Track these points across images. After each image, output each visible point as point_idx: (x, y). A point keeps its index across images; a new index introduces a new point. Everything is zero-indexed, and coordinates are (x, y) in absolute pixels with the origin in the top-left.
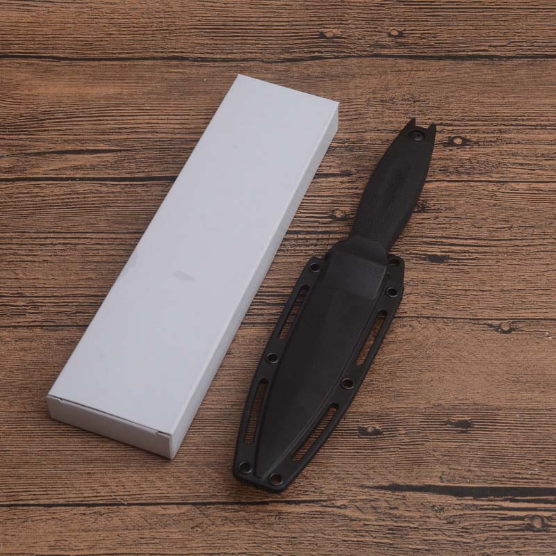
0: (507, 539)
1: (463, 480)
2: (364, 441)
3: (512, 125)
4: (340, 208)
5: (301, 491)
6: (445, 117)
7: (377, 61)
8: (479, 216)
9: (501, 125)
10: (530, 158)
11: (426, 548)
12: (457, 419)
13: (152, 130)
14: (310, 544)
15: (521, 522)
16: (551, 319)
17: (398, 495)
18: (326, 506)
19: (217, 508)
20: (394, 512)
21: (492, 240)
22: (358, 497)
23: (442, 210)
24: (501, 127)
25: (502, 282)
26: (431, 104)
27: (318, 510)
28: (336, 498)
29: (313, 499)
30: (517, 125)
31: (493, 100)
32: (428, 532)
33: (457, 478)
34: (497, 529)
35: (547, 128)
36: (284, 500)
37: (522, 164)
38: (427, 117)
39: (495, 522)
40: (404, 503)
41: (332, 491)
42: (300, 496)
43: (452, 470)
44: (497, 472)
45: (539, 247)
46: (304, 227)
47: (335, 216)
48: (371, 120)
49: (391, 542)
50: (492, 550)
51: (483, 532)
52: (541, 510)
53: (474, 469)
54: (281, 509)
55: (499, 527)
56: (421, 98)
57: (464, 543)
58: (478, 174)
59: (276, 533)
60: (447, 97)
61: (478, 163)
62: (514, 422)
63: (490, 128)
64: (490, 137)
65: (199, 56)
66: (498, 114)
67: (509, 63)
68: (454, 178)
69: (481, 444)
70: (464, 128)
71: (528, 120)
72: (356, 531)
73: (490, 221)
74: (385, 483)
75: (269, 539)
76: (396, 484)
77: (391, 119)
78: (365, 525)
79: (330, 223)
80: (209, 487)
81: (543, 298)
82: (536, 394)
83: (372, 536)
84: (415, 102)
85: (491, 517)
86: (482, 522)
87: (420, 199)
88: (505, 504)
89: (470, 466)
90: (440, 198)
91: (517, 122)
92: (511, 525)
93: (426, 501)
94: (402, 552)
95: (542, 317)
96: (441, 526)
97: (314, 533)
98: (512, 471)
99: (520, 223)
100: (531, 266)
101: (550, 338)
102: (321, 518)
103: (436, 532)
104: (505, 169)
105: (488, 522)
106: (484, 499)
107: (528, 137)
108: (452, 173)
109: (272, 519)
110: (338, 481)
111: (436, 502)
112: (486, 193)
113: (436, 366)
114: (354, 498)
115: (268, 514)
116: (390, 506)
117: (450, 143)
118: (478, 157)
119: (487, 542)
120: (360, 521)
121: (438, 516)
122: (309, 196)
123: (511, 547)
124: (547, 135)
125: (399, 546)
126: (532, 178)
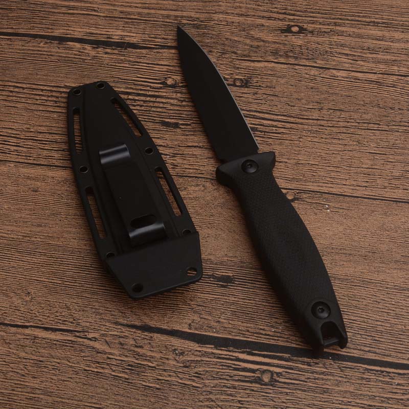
0: (235, 388)
1: (209, 329)
3: (348, 20)
4: (173, 77)
5: (60, 320)
6: (289, 8)
8: (295, 96)
9: (338, 18)
10: (356, 50)
11: (158, 386)
12: (221, 274)
14: (53, 369)
15: (253, 375)
16: (334, 194)
18: (78, 337)
20: (139, 350)
21: (301, 118)
22: (111, 333)
23: (262, 87)
24: (336, 21)
25: (298, 156)
27: (70, 339)
28: (90, 331)
29: (69, 328)
30: (352, 20)
32: (163, 373)
33: (205, 327)
34: (228, 378)
35: (379, 25)
36: (43, 326)
37: (347, 55)
38: (274, 6)
39: (228, 371)
40: (150, 343)
41: (88, 324)
42: (59, 324)
43: (202, 320)
44: (242, 326)
45: (342, 129)
46: (136, 89)
47: (166, 83)
48: (223, 4)
49: (127, 377)
50: (218, 396)
51: (214, 378)
52: (274, 366)
53: (223, 320)
54: (38, 333)
55: (231, 377)
57: (193, 386)
58: (305, 59)
59: (27, 355)
61: (307, 50)
63: (327, 20)
64: (324, 28)
66: (338, 10)
68: (282, 60)
69: (236, 299)
70: (304, 18)
71: (364, 17)
72: (98, 363)
73: (303, 101)
74: (137, 323)
75: (19, 360)
76: (148, 325)
77: (241, 5)
78: (108, 358)
79: (161, 88)
81: (333, 174)
83: (112, 369)
85: (225, 366)
86: (215, 370)
87: (245, 76)
88: (242, 356)
89: (220, 318)
90: (264, 77)
91: (353, 18)
92: (242, 376)
93: (170, 344)
94: (134, 388)
95: (326, 191)
96: (176, 368)
97: (60, 359)
98: (258, 326)
99: (330, 106)
100: (329, 145)
101: (328, 210)
102: (71, 347)
103: (170, 373)
104: (330, 57)
105: (221, 370)
106: (223, 348)
107: (360, 31)
108: (281, 56)
109: (27, 342)
110: (96, 315)
111: (178, 346)
112: (307, 76)
113: (215, 224)
114: (106, 333)
115: (25, 337)
116: (136, 344)
117: (288, 30)
118: (309, 45)
119: (214, 389)
120: (105, 354)
121: (177, 359)
122: (148, 64)
123: (236, 396)
124: (377, 32)
125: (134, 381)
126: (353, 67)
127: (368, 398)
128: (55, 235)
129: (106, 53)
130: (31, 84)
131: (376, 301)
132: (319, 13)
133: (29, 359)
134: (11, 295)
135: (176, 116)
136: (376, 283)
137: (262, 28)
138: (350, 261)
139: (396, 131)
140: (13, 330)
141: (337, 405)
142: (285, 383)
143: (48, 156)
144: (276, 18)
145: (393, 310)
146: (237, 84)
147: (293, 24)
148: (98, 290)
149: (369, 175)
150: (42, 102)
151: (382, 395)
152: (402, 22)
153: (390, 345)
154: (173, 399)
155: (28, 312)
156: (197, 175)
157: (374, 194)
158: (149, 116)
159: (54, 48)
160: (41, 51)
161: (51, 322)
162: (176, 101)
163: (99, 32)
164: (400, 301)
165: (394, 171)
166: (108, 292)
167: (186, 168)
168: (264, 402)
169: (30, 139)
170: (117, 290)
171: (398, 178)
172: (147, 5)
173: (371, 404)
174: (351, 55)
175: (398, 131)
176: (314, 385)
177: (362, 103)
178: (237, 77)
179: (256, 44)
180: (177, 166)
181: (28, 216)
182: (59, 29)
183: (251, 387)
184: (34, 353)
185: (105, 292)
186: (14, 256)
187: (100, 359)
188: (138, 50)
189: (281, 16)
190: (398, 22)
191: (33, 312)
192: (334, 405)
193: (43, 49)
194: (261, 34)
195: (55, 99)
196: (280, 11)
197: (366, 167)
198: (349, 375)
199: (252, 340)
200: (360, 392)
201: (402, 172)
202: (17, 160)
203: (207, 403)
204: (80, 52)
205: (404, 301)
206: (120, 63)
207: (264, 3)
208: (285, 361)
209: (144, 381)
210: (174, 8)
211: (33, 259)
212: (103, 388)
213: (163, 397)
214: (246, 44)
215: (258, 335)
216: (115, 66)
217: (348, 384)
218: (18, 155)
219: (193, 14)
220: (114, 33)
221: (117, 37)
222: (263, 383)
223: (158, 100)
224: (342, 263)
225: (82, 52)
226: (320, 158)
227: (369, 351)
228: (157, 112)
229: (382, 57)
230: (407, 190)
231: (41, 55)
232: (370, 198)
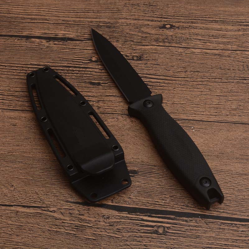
0: (141, 237)
1: (124, 202)
3: (199, 20)
4: (95, 56)
5: (32, 201)
6: (164, 14)
8: (170, 64)
9: (193, 19)
10: (205, 37)
11: (94, 238)
12: (130, 169)
13: (8, 12)
14: (29, 230)
15: (152, 229)
16: (197, 120)
17: (86, 208)
18: (43, 210)
20: (81, 217)
21: (174, 77)
22: (64, 207)
23: (150, 60)
24: (193, 21)
25: (174, 99)
26: (158, 7)
27: (39, 212)
28: (51, 207)
29: (38, 206)
30: (202, 20)
31: (192, 7)
32: (97, 230)
33: (121, 202)
34: (137, 231)
35: (218, 22)
36: (22, 205)
37: (200, 40)
38: (155, 14)
39: (137, 227)
40: (88, 213)
41: (50, 202)
42: (32, 203)
43: (120, 197)
44: (144, 200)
45: (199, 82)
46: (74, 64)
47: (92, 60)
48: (124, 14)
49: (75, 233)
50: (131, 243)
51: (129, 232)
52: (165, 223)
53: (133, 197)
54: (19, 209)
55: (139, 230)
56: (154, 4)
57: (116, 237)
58: (174, 43)
59: (12, 222)
60: (168, 5)
61: (176, 38)
62: (162, 174)
63: (187, 20)
64: (185, 25)
66: (193, 14)
68: (161, 44)
69: (140, 184)
70: (173, 20)
71: (209, 18)
72: (57, 225)
73: (175, 67)
74: (80, 201)
75: (8, 225)
77: (135, 14)
78: (63, 222)
79: (89, 63)
81: (195, 109)
83: (65, 229)
84: (150, 6)
85: (135, 224)
86: (129, 227)
87: (139, 54)
88: (145, 218)
89: (130, 195)
90: (151, 54)
91: (202, 18)
92: (145, 230)
93: (100, 212)
94: (80, 239)
95: (192, 119)
96: (105, 227)
97: (33, 224)
98: (154, 200)
99: (191, 69)
100: (192, 92)
101: (194, 130)
102: (40, 216)
103: (101, 230)
104: (190, 42)
105: (132, 227)
106: (133, 214)
107: (207, 26)
108: (160, 42)
109: (13, 215)
110: (54, 197)
111: (106, 214)
112: (177, 53)
113: (125, 140)
114: (61, 207)
115: (11, 212)
116: (80, 213)
118: (177, 35)
119: (129, 238)
120: (61, 220)
121: (105, 221)
122: (81, 49)
123: (143, 242)
124: (217, 26)
125: (79, 236)
126: (204, 47)
127: (224, 240)
128: (28, 151)
129: (55, 44)
130: (10, 63)
131: (226, 182)
132: (182, 17)
133: (14, 225)
134: (2, 187)
135: (98, 79)
136: (225, 171)
137: (148, 27)
139: (232, 82)
140: (4, 208)
141: (205, 245)
142: (172, 233)
143: (22, 105)
144: (156, 20)
145: (237, 187)
146: (135, 59)
147: (167, 23)
148: (56, 182)
149: (218, 108)
150: (17, 74)
151: (232, 238)
152: (232, 20)
153: (236, 208)
154: (104, 245)
155: (12, 197)
156: (113, 112)
157: (221, 120)
158: (82, 79)
159: (24, 43)
160: (16, 44)
161: (27, 202)
162: (98, 70)
163: (50, 32)
164: (241, 182)
165: (232, 105)
166: (61, 183)
167: (106, 109)
168: (160, 245)
169: (10, 95)
170: (66, 182)
171: (235, 110)
172: (78, 16)
173: (226, 244)
174: (202, 40)
175: (233, 82)
176: (190, 234)
177: (211, 67)
178: (134, 55)
179: (145, 35)
180: (100, 107)
181: (11, 140)
182: (26, 32)
183: (152, 236)
184: (17, 221)
185: (59, 183)
186: (3, 164)
187: (58, 222)
188: (74, 42)
189: (159, 19)
190: (230, 20)
191: (16, 197)
192: (203, 245)
193: (16, 43)
194: (147, 30)
195: (25, 72)
196: (159, 16)
197: (215, 104)
198: (211, 227)
199: (151, 208)
200: (218, 236)
201: (237, 106)
202: (3, 108)
203: (125, 247)
204: (39, 44)
205: (243, 182)
206: (63, 49)
207: (148, 12)
208: (172, 220)
209: (85, 235)
210: (95, 17)
211: (15, 165)
212: (60, 240)
213: (98, 245)
214: (139, 36)
215: (154, 205)
216: (60, 51)
217: (211, 232)
218: (4, 105)
219: (106, 20)
220: (59, 33)
221: (61, 35)
222: (159, 233)
223: (87, 70)
225: (40, 44)
226: (187, 100)
227: (223, 212)
228: (87, 77)
229: (221, 40)
230: (241, 116)
231: (15, 46)
232: (219, 122)
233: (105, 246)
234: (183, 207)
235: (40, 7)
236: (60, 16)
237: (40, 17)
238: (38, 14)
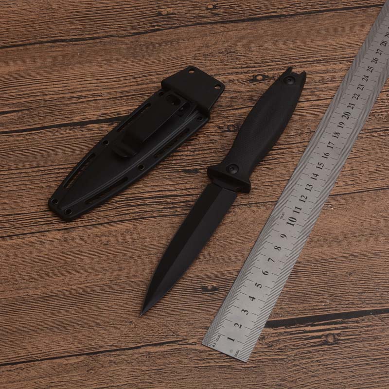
0: (310, 352)
1: (277, 315)
2: (206, 296)
3: (296, 62)
5: (163, 335)
6: (249, 62)
7: (199, 27)
9: (289, 63)
10: (311, 84)
11: (254, 365)
13: (43, 94)
14: (171, 372)
15: (320, 340)
18: (181, 344)
19: (104, 355)
21: (288, 144)
24: (288, 65)
26: (239, 54)
27: (176, 347)
28: (188, 338)
29: (172, 340)
30: (300, 62)
31: (283, 46)
32: (255, 355)
33: (273, 315)
34: (303, 347)
35: (321, 62)
36: (152, 343)
38: (237, 63)
39: (301, 342)
41: (185, 333)
42: (163, 339)
44: (300, 307)
49: (229, 364)
50: (300, 361)
51: (293, 350)
52: (333, 330)
53: (284, 307)
54: (150, 350)
55: (305, 345)
56: (232, 50)
57: (280, 359)
59: (148, 367)
60: (250, 48)
62: (311, 270)
63: (281, 66)
64: (281, 72)
65: (74, 37)
66: (286, 56)
67: (292, 19)
69: (288, 289)
70: (263, 68)
71: (307, 58)
72: (204, 359)
75: (143, 372)
78: (210, 354)
80: (98, 341)
82: (325, 248)
83: (216, 362)
84: (227, 53)
85: (298, 339)
86: (292, 343)
87: (235, 122)
88: (308, 329)
89: (281, 305)
91: (300, 60)
92: (312, 342)
96: (263, 349)
97: (174, 364)
98: (311, 304)
99: (306, 130)
101: (332, 208)
102: (179, 353)
103: (260, 354)
105: (296, 343)
106: (292, 327)
107: (309, 69)
109: (144, 358)
110: (189, 326)
114: (201, 337)
115: (141, 355)
117: (254, 80)
119: (295, 357)
121: (261, 343)
123: (313, 358)
124: (322, 67)
125: (235, 366)
126: (313, 98)
128: (134, 274)
130: (70, 164)
132: (273, 62)
133: (151, 370)
134: (119, 327)
136: (385, 252)
137: (234, 82)
138: (361, 241)
140: (130, 352)
142: (345, 340)
143: (106, 216)
144: (242, 72)
147: (257, 74)
149: (352, 175)
152: (337, 57)
155: (136, 336)
157: (361, 188)
158: (172, 168)
160: (69, 136)
161: (156, 339)
162: (189, 152)
163: (109, 112)
165: (369, 168)
166: (192, 306)
168: (335, 357)
171: (375, 172)
172: (139, 82)
174: (308, 88)
175: (362, 138)
176: (366, 336)
178: (229, 124)
179: (234, 95)
181: (108, 265)
183: (322, 348)
184: (152, 365)
187: (203, 356)
189: (246, 70)
190: (334, 57)
191: (140, 335)
192: (385, 346)
193: (70, 135)
194: (235, 87)
196: (243, 66)
197: (349, 170)
198: (388, 323)
199: (311, 315)
201: (375, 167)
203: (294, 368)
204: (99, 130)
207: (228, 62)
208: (340, 324)
211: (125, 296)
212: (214, 377)
213: (261, 372)
215: (314, 311)
218: (82, 221)
220: (121, 110)
221: (125, 112)
222: (329, 343)
224: (356, 243)
225: (102, 130)
228: (178, 163)
230: (384, 179)
231: (70, 139)
232: (360, 192)
233: (270, 372)
234: (347, 306)
235: (83, 80)
236: (114, 86)
237: (88, 93)
238: (84, 89)
